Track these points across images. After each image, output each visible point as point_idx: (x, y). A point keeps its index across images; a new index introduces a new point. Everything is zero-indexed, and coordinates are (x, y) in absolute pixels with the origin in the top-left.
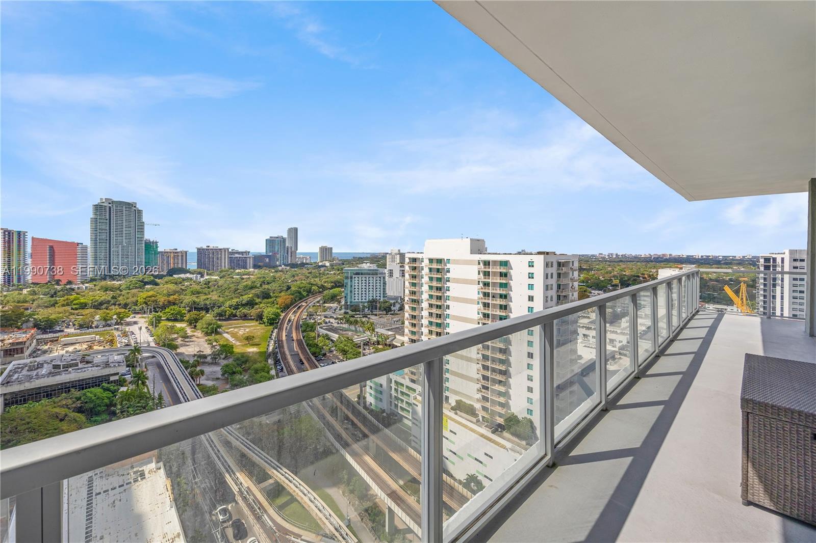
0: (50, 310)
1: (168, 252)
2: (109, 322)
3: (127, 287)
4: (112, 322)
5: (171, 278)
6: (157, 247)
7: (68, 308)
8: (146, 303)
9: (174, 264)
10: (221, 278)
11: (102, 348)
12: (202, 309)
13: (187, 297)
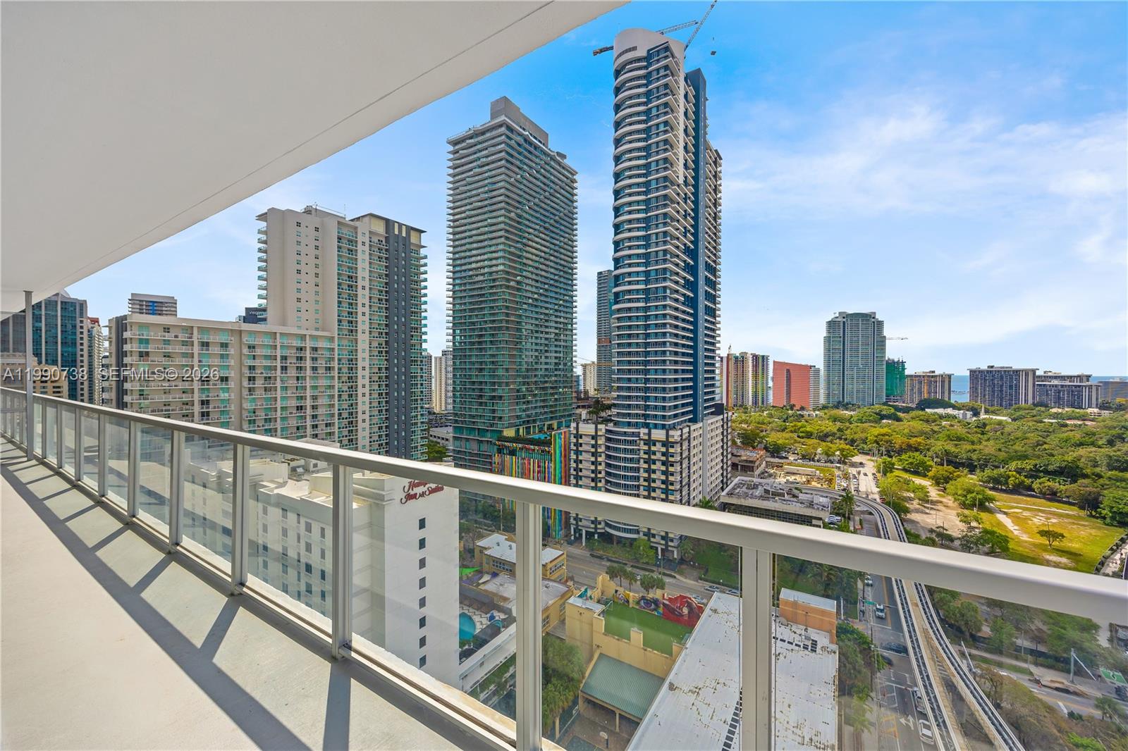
0: (780, 435)
1: (920, 376)
2: (831, 458)
3: (859, 420)
4: (835, 458)
5: (921, 413)
6: (904, 369)
7: (795, 435)
8: (877, 442)
9: (929, 393)
10: (1014, 420)
11: (819, 486)
12: (963, 465)
13: (939, 443)
